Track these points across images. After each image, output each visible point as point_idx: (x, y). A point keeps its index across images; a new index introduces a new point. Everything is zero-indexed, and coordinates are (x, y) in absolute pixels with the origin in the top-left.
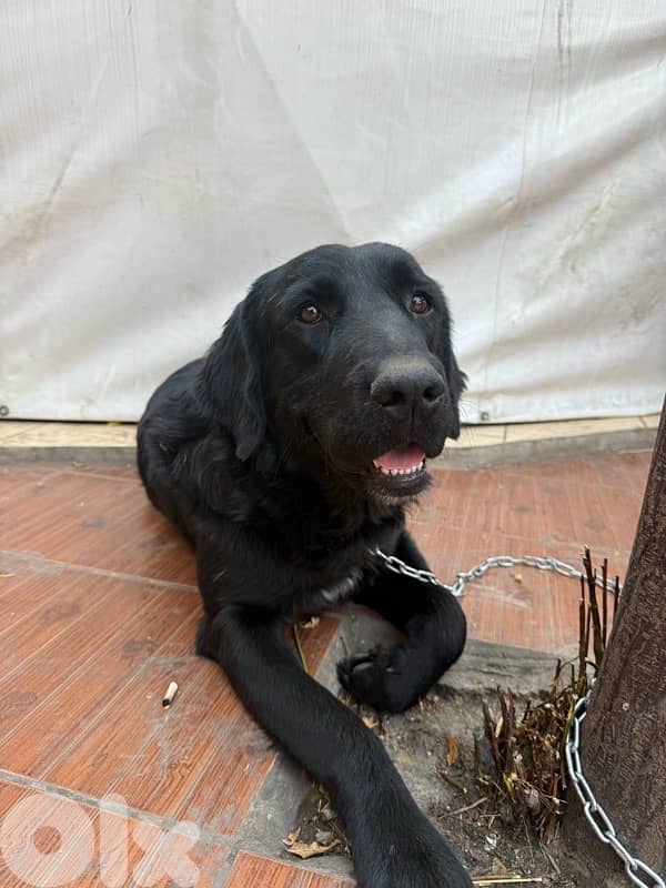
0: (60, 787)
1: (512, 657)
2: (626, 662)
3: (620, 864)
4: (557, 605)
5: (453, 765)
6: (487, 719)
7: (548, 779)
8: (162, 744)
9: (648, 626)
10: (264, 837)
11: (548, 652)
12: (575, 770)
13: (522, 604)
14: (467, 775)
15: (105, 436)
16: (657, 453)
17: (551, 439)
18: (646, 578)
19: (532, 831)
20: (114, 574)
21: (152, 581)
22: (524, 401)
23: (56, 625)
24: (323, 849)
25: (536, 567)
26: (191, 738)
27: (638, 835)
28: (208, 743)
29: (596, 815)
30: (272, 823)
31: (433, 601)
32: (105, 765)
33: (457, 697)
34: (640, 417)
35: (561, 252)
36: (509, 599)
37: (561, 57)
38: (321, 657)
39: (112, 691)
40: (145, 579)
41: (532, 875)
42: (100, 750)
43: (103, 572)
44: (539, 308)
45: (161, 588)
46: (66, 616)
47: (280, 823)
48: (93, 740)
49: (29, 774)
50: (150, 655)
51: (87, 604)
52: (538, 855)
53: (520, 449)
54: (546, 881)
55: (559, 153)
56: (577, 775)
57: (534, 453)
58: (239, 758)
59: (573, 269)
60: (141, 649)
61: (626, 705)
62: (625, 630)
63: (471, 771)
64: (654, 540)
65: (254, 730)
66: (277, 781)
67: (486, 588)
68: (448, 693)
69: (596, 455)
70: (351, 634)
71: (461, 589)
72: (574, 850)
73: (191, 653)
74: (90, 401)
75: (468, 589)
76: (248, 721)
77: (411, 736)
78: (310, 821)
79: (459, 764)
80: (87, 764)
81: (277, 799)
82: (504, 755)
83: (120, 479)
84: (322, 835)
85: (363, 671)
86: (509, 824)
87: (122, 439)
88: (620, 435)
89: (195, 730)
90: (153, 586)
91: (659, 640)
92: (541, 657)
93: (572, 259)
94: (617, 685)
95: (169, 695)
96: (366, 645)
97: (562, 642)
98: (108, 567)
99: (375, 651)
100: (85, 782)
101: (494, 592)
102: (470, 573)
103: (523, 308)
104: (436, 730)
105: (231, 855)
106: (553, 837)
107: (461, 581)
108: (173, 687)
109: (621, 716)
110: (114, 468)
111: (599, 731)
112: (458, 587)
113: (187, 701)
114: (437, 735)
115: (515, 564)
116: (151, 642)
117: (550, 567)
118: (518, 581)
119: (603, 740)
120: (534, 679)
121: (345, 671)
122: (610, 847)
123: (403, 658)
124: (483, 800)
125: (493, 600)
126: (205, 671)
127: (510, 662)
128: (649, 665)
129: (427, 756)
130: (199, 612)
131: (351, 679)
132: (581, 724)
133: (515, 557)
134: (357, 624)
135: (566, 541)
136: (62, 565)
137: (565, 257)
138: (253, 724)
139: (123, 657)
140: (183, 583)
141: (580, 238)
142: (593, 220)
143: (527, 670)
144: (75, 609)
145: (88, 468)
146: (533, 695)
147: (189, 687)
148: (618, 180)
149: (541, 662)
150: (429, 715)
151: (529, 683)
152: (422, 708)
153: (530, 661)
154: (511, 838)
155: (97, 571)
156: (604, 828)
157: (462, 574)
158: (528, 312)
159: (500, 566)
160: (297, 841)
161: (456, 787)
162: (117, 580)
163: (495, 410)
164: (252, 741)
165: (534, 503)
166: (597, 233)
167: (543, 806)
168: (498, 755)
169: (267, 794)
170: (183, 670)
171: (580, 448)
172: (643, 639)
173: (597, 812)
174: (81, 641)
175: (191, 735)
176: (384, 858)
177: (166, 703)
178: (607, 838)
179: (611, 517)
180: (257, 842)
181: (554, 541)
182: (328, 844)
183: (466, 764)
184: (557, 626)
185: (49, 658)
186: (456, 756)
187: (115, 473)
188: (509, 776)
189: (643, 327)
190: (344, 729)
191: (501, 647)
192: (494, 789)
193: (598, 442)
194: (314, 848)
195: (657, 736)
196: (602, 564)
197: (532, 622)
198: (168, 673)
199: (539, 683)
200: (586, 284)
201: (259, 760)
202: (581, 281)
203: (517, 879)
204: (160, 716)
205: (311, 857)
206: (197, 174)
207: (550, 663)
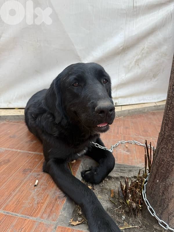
0: (7, 211)
1: (126, 168)
2: (157, 170)
3: (158, 221)
4: (137, 153)
5: (112, 197)
6: (121, 185)
7: (138, 200)
8: (35, 197)
9: (163, 160)
10: (64, 220)
11: (135, 166)
12: (145, 198)
13: (128, 153)
14: (116, 200)
15: (14, 112)
16: (165, 115)
17: (133, 109)
18: (162, 148)
19: (134, 214)
20: (19, 151)
21: (30, 152)
22: (126, 99)
23: (4, 165)
24: (80, 223)
25: (131, 143)
26: (43, 195)
27: (162, 214)
28: (48, 196)
29: (151, 209)
30: (66, 217)
31: (106, 154)
33: (112, 179)
34: (155, 103)
35: (135, 60)
36: (125, 152)
37: (134, 9)
38: (77, 171)
39: (20, 184)
40: (28, 151)
41: (135, 225)
42: (17, 200)
43: (16, 150)
44: (129, 75)
45: (32, 154)
46: (6, 163)
47: (68, 216)
48: (15, 197)
50: (30, 173)
51: (12, 159)
52: (136, 220)
53: (125, 112)
54: (138, 227)
55: (134, 34)
56: (145, 199)
57: (129, 113)
58: (56, 200)
59: (138, 65)
60: (28, 171)
61: (158, 181)
62: (157, 161)
63: (117, 199)
64: (164, 138)
65: (60, 192)
66: (66, 205)
67: (119, 149)
68: (110, 178)
69: (144, 113)
70: (84, 164)
71: (112, 150)
72: (145, 218)
73: (41, 172)
74: (10, 103)
75: (114, 150)
76: (58, 189)
77: (101, 190)
78: (76, 215)
79: (114, 197)
80: (14, 204)
81: (67, 210)
82: (126, 194)
83: (19, 124)
84: (79, 219)
85: (88, 174)
86: (128, 212)
87: (20, 113)
88: (151, 108)
89: (44, 193)
90: (30, 154)
91: (166, 164)
92: (134, 167)
93: (137, 62)
94: (155, 176)
95: (36, 184)
96: (88, 166)
97: (139, 163)
98: (17, 149)
99: (91, 168)
100: (14, 210)
101: (121, 150)
102: (114, 146)
103: (125, 75)
104: (107, 188)
105: (55, 227)
106: (139, 215)
107: (112, 148)
108: (37, 181)
109: (157, 184)
110: (17, 121)
111: (151, 188)
112: (111, 150)
113: (41, 185)
114: (108, 189)
115: (126, 143)
116: (30, 169)
117: (134, 143)
118: (127, 147)
119: (152, 190)
120: (132, 173)
121: (83, 174)
122: (154, 217)
123: (98, 170)
124: (121, 206)
125: (121, 152)
126: (46, 176)
127: (126, 169)
128: (163, 170)
129: (105, 195)
130: (43, 160)
131: (85, 176)
132: (146, 185)
133: (125, 141)
134: (86, 161)
135: (138, 136)
136: (4, 149)
137: (136, 62)
138: (59, 190)
139: (23, 174)
140: (38, 152)
141: (140, 56)
142: (143, 52)
143: (130, 171)
144: (9, 161)
145: (10, 121)
146: (132, 177)
147: (42, 181)
148: (149, 41)
149: (134, 168)
150: (105, 184)
151: (131, 174)
152: (104, 182)
153: (131, 168)
154: (129, 216)
155: (14, 150)
156: (153, 212)
157: (112, 146)
158: (127, 76)
159: (122, 143)
160: (73, 221)
161: (114, 203)
162: (20, 152)
163: (119, 102)
164: (59, 195)
165: (130, 126)
166: (144, 55)
167: (137, 207)
169: (64, 209)
170: (39, 177)
171: (140, 111)
172: (162, 164)
173: (151, 208)
174: (11, 170)
175: (43, 194)
176: (97, 225)
177: (35, 186)
178: (154, 215)
179: (149, 129)
180: (62, 222)
181: (135, 136)
182: (81, 221)
183: (116, 197)
184: (137, 158)
185: (2, 175)
186: (113, 195)
187: (18, 122)
189: (156, 79)
190: (85, 191)
191: (123, 165)
192: (124, 203)
193: (145, 110)
194: (77, 222)
195: (166, 188)
196: (150, 143)
197: (131, 158)
198: (35, 177)
199: (134, 174)
200: (141, 69)
201: (62, 200)
202: (140, 68)
203: (131, 227)
204: (34, 189)
205: (77, 225)
206: (37, 40)
207: (136, 169)
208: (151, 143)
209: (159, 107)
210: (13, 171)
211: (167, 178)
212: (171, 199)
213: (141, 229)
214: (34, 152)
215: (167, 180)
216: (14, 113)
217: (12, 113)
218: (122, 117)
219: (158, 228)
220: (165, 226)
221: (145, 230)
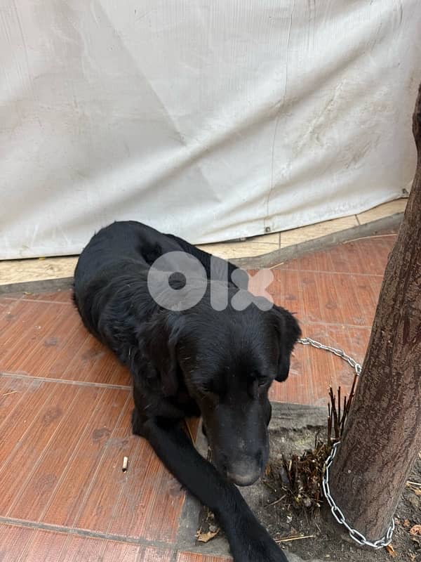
1: (293, 410)
3: (348, 530)
4: (314, 371)
5: (268, 476)
6: (284, 460)
7: (315, 493)
8: (129, 495)
10: (186, 538)
11: (310, 405)
12: (327, 492)
13: (296, 372)
14: (276, 482)
15: (40, 271)
19: (308, 512)
20: (74, 383)
21: (97, 384)
22: (290, 217)
23: (52, 424)
24: (214, 534)
26: (142, 489)
27: (355, 521)
28: (151, 491)
29: (337, 512)
30: (189, 529)
32: (103, 513)
34: (356, 215)
35: (310, 129)
37: (309, 5)
39: (94, 466)
40: (93, 383)
41: (309, 534)
42: (98, 504)
43: (68, 382)
44: (299, 164)
45: (103, 389)
46: (54, 418)
47: (192, 527)
48: (93, 498)
49: (67, 525)
50: (108, 439)
51: (64, 408)
52: (311, 523)
53: (289, 251)
54: (315, 536)
55: (308, 69)
56: (328, 495)
57: (297, 252)
58: (167, 497)
59: (318, 138)
60: (102, 435)
61: (349, 471)
63: (278, 480)
65: (172, 479)
66: (187, 506)
69: (331, 247)
72: (327, 521)
74: (25, 247)
76: (168, 474)
78: (205, 521)
79: (271, 476)
80: (93, 515)
81: (189, 516)
83: (56, 302)
84: (212, 528)
86: (297, 510)
87: (50, 272)
88: (345, 232)
89: (142, 484)
90: (98, 388)
91: (364, 449)
92: (307, 408)
93: (317, 133)
95: (125, 466)
97: (318, 398)
98: (68, 377)
100: (95, 525)
103: (288, 166)
105: (175, 554)
106: (318, 515)
108: (126, 459)
109: (348, 475)
110: (50, 293)
111: (338, 478)
113: (134, 468)
116: (105, 429)
120: (304, 420)
122: (342, 526)
124: (284, 497)
126: (140, 444)
127: (292, 412)
128: (360, 458)
132: (329, 469)
135: (316, 320)
136: (42, 380)
137: (313, 132)
138: (170, 476)
139: (94, 442)
140: (114, 383)
141: (322, 119)
142: (329, 108)
143: (300, 415)
144: (59, 412)
145: (34, 295)
146: (304, 428)
147: (134, 457)
148: (345, 81)
149: (307, 411)
151: (301, 422)
153: (302, 411)
154: (298, 516)
155: (64, 381)
156: (340, 517)
158: (291, 167)
160: (201, 534)
161: (271, 488)
162: (76, 387)
163: (273, 226)
164: (172, 486)
165: (298, 292)
166: (332, 116)
167: (312, 505)
168: (291, 478)
169: (184, 515)
170: (128, 446)
171: (322, 244)
173: (337, 510)
174: (68, 434)
175: (141, 487)
177: (124, 470)
178: (341, 521)
179: (340, 298)
180: (184, 542)
181: (310, 322)
182: (216, 532)
183: (275, 476)
184: (314, 386)
185: (55, 449)
186: (269, 471)
187: (53, 298)
188: (297, 496)
189: (358, 165)
191: (287, 404)
192: (289, 492)
193: (331, 240)
194: (210, 535)
195: (363, 485)
196: (338, 388)
197: (302, 385)
198: (121, 449)
199: (307, 421)
200: (325, 147)
201: (177, 497)
202: (322, 146)
203: (302, 537)
204: (123, 478)
205: (209, 540)
206: (75, 102)
207: (312, 411)
208: (340, 388)
209: (364, 229)
210: (73, 437)
211: (366, 470)
212: (371, 502)
213: (321, 540)
214: (106, 383)
215: (365, 474)
216: (40, 275)
217: (34, 272)
218: (282, 263)
219: (348, 540)
220: (360, 539)
221: (327, 544)
